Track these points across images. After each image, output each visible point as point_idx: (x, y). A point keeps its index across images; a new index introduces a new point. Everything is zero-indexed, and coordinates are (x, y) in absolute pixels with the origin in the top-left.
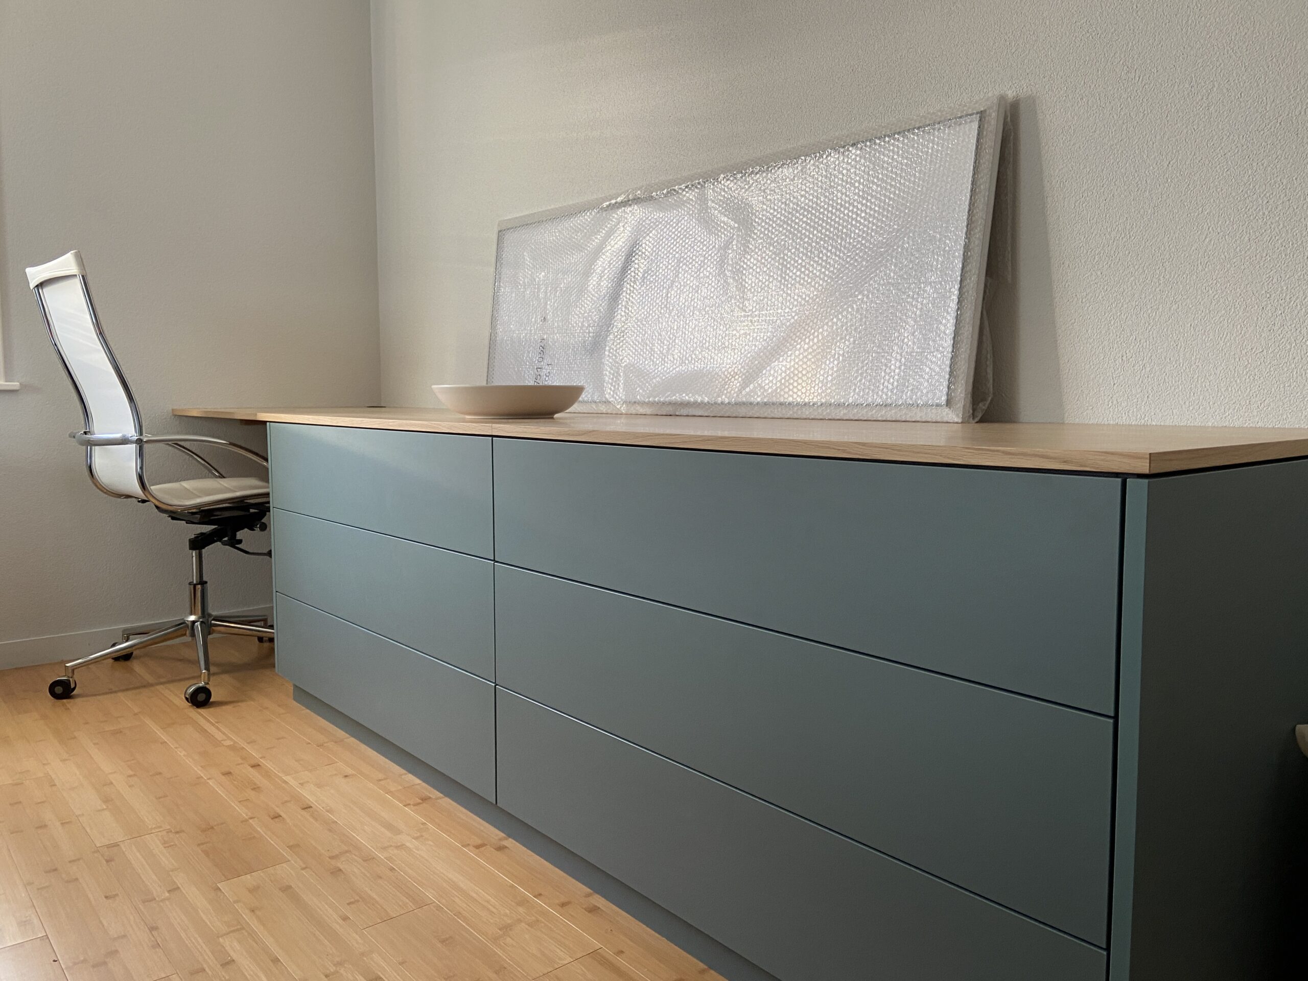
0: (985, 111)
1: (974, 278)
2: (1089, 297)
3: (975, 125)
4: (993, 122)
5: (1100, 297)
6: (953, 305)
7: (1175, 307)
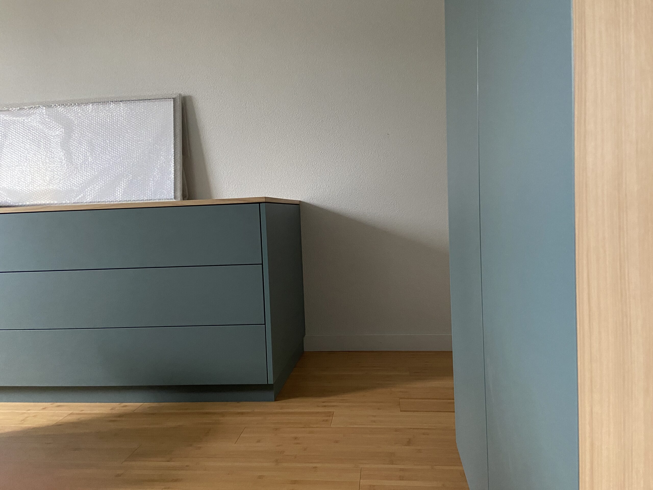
0: (175, 98)
1: (179, 155)
2: (216, 163)
3: (172, 102)
4: (179, 103)
5: (220, 163)
6: (173, 164)
7: (242, 167)
